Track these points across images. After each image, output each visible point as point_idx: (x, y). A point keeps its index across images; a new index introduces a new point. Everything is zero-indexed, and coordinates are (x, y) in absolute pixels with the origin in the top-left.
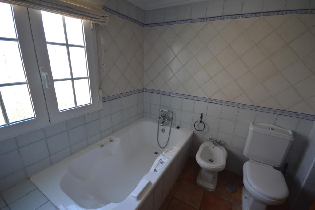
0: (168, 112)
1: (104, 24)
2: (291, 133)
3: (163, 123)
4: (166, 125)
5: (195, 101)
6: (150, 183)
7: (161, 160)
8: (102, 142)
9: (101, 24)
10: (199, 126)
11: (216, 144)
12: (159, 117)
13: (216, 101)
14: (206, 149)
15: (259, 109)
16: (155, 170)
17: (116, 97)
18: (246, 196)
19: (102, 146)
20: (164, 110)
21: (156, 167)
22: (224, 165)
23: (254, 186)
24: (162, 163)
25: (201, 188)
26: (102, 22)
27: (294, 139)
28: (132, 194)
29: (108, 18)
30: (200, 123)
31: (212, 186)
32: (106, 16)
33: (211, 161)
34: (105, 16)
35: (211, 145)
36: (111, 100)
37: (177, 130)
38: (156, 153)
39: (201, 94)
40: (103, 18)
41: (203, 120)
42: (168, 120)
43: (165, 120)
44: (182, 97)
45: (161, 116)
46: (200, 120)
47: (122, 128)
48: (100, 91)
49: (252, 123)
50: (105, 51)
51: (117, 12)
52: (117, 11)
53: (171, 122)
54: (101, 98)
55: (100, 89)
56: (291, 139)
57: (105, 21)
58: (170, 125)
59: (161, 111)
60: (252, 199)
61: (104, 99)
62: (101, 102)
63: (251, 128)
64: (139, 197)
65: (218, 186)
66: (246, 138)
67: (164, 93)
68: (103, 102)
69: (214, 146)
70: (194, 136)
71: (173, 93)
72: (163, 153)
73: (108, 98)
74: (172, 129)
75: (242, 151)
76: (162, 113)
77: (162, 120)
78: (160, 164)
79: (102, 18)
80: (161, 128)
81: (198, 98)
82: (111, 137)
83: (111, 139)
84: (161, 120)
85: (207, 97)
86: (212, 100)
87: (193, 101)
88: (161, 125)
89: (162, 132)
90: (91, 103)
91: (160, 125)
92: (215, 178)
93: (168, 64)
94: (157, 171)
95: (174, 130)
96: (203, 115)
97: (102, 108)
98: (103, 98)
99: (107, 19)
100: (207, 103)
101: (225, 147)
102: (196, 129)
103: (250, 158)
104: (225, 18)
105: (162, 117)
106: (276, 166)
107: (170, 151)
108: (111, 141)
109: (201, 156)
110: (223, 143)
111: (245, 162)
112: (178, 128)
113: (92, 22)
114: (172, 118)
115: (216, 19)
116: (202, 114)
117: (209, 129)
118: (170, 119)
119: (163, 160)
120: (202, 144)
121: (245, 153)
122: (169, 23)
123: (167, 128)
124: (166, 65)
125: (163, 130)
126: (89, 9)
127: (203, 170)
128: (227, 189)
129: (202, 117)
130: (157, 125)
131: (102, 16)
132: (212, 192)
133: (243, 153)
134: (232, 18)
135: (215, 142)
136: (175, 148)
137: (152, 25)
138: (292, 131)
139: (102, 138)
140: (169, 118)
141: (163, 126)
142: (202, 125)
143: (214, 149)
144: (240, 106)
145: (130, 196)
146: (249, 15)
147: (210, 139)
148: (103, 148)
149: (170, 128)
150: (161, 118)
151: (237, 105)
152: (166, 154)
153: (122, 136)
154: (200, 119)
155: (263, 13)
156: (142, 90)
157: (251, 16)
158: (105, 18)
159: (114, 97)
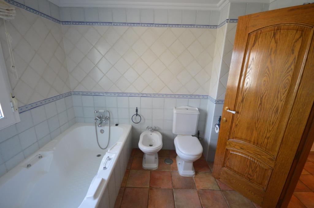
0: (104, 111)
1: (10, 18)
2: (197, 109)
3: (101, 123)
4: (104, 126)
5: (129, 97)
6: (103, 180)
7: (109, 157)
8: (28, 161)
9: (5, 18)
10: (136, 119)
11: (152, 130)
12: (95, 119)
13: (147, 95)
14: (146, 137)
15: (177, 97)
16: (105, 168)
17: (37, 104)
18: (179, 163)
19: (29, 166)
20: (99, 111)
21: (105, 165)
22: (161, 145)
23: (183, 152)
24: (110, 159)
25: (148, 170)
26: (6, 16)
27: (199, 113)
28: (87, 196)
29: (14, 11)
30: (137, 116)
31: (156, 165)
32: (12, 10)
33: (151, 146)
34: (10, 9)
35: (148, 133)
36: (31, 109)
37: (117, 127)
38: (99, 156)
39: (133, 91)
40: (8, 12)
41: (139, 113)
42: (105, 120)
43: (102, 120)
44: (116, 95)
45: (97, 117)
46: (136, 114)
47: (51, 140)
48: (14, 100)
49: (174, 108)
50: (13, 50)
51: (25, 6)
52: (23, 4)
53: (108, 121)
54: (17, 108)
55: (13, 97)
56: (198, 114)
57: (11, 15)
58: (109, 124)
59: (97, 112)
60: (184, 162)
61: (21, 109)
62: (17, 113)
63: (175, 111)
64: (95, 196)
65: (160, 163)
66: (172, 120)
67: (97, 94)
68: (20, 113)
69: (151, 133)
70: (133, 129)
71: (106, 93)
72: (109, 150)
73: (27, 108)
74: (111, 127)
75: (171, 130)
76: (97, 114)
77: (99, 122)
78: (108, 161)
79: (6, 11)
80: (99, 129)
81: (131, 94)
82: (40, 153)
83: (40, 155)
84: (97, 121)
85: (139, 93)
86: (143, 94)
87: (127, 97)
88: (99, 126)
89: (101, 134)
90: (2, 116)
91: (97, 127)
92: (156, 158)
93: (97, 64)
94: (106, 169)
95: (113, 128)
96: (138, 109)
97: (19, 120)
98: (19, 108)
99: (14, 13)
100: (140, 97)
101: (159, 132)
102: (134, 122)
103: (177, 134)
104: (143, 25)
105: (99, 118)
106: (193, 135)
107: (115, 147)
108: (40, 157)
109: (143, 143)
110: (157, 128)
111: (175, 138)
112: (117, 125)
114: (109, 118)
115: (135, 25)
116: (137, 108)
117: (144, 119)
118: (108, 119)
119: (110, 157)
120: (141, 134)
121: (174, 132)
122: (91, 24)
123: (106, 128)
124: (94, 66)
125: (102, 131)
127: (146, 155)
128: (167, 163)
129: (137, 111)
130: (95, 127)
131: (6, 8)
132: (156, 170)
133: (172, 133)
134: (148, 26)
135: (151, 129)
136: (119, 143)
137: (71, 23)
138: (198, 108)
139: (25, 158)
140: (106, 118)
141: (101, 126)
142: (138, 117)
143: (151, 135)
144: (165, 96)
145: (85, 199)
146: (160, 26)
147: (147, 128)
148: (30, 168)
149: (109, 127)
150: (98, 120)
151: (163, 96)
152: (111, 151)
153: (54, 148)
155: (169, 24)
156: (69, 94)
157: (161, 26)
158: (10, 12)
159: (34, 105)
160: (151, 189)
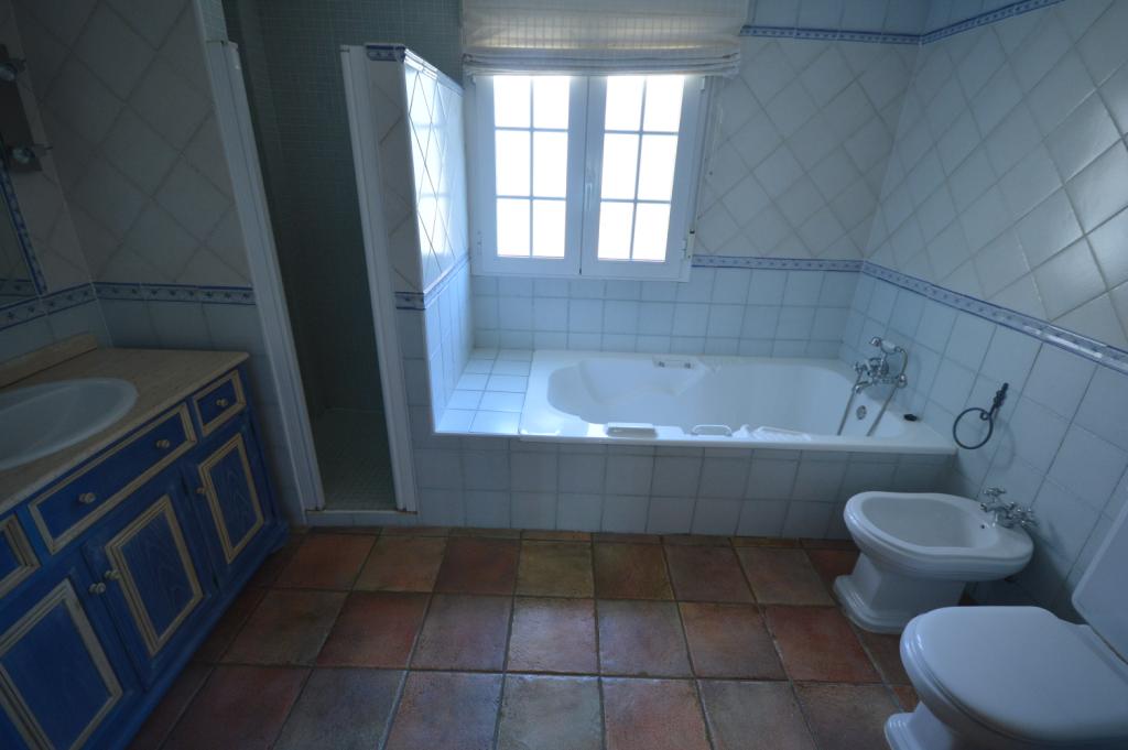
1: (732, 72)
3: (864, 383)
4: (875, 397)
5: (999, 326)
8: (666, 358)
9: (724, 75)
19: (662, 364)
26: (724, 70)
29: (738, 57)
30: (981, 416)
32: (735, 54)
34: (730, 53)
36: (719, 267)
37: (905, 423)
40: (728, 60)
41: (1003, 412)
44: (959, 305)
46: (989, 408)
48: (691, 237)
51: (793, 29)
52: (793, 25)
54: (690, 253)
55: (692, 232)
57: (731, 65)
58: (885, 400)
59: (876, 344)
61: (699, 260)
62: (689, 263)
67: (911, 284)
68: (694, 266)
71: (937, 288)
73: (711, 261)
79: (723, 60)
80: (859, 402)
81: (1009, 318)
82: (693, 360)
83: (689, 361)
84: (864, 373)
85: (1044, 319)
86: (1060, 331)
87: (992, 325)
89: (856, 417)
95: (894, 419)
96: (1008, 392)
97: (686, 278)
98: (694, 255)
99: (737, 61)
100: (1040, 342)
102: (957, 439)
103: (1086, 618)
112: (910, 418)
113: (704, 75)
116: (1006, 387)
121: (1077, 592)
122: (992, 17)
123: (874, 409)
125: (862, 412)
126: (698, 46)
129: (1000, 398)
131: (722, 55)
139: (670, 352)
141: (868, 397)
148: (662, 370)
149: (882, 408)
150: (866, 368)
154: (992, 403)
156: (854, 268)
158: (731, 59)
159: (729, 262)
160: (756, 609)
